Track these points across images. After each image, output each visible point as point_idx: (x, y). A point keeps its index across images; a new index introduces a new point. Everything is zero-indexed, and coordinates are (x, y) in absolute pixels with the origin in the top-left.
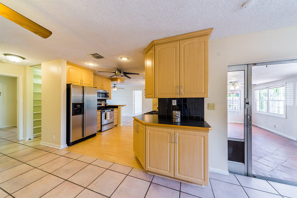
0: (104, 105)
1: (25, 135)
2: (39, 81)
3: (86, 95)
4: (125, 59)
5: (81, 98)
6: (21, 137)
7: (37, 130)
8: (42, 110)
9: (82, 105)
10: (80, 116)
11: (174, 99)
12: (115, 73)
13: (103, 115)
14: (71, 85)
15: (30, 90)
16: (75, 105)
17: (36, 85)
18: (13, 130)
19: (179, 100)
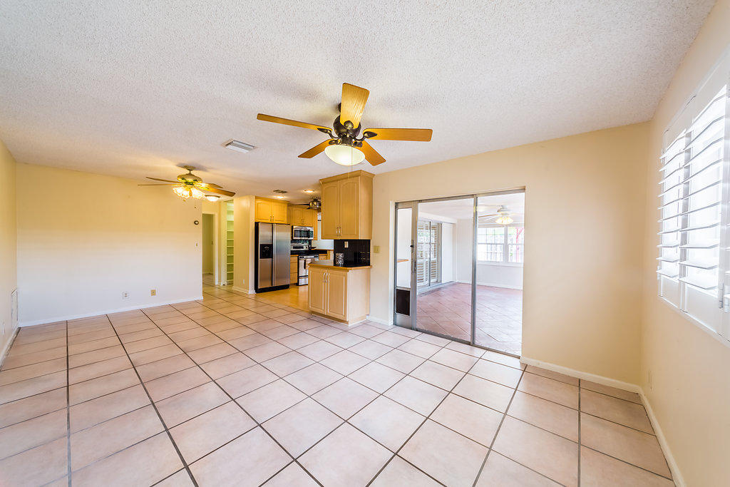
0: (308, 249)
1: (220, 281)
2: (231, 218)
3: (275, 233)
4: (310, 192)
5: (270, 238)
6: (217, 283)
7: (230, 276)
8: (234, 252)
9: (271, 246)
10: (269, 260)
11: (346, 240)
12: (309, 205)
13: (302, 262)
14: (260, 224)
15: (225, 229)
16: (263, 246)
17: (230, 223)
18: (209, 277)
19: (350, 241)
